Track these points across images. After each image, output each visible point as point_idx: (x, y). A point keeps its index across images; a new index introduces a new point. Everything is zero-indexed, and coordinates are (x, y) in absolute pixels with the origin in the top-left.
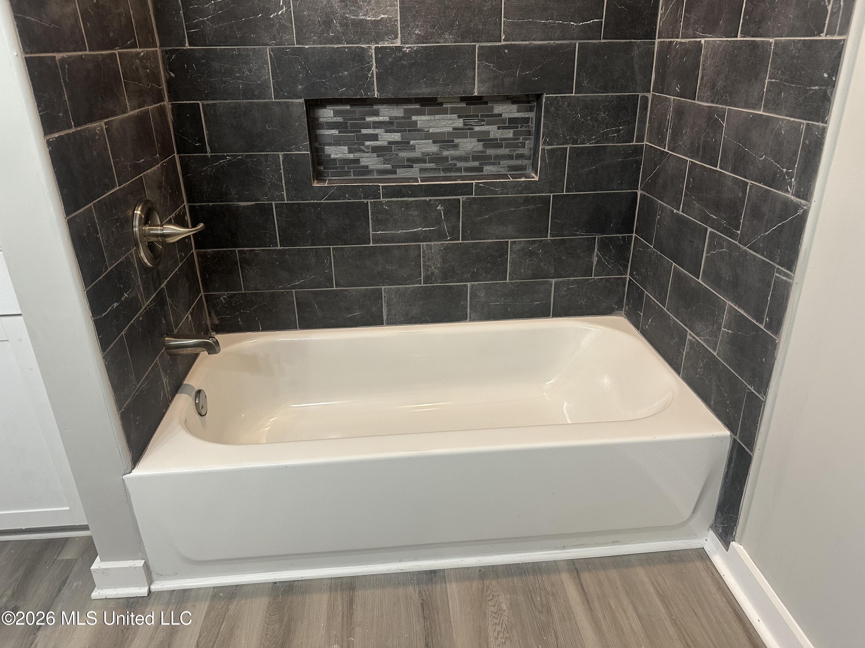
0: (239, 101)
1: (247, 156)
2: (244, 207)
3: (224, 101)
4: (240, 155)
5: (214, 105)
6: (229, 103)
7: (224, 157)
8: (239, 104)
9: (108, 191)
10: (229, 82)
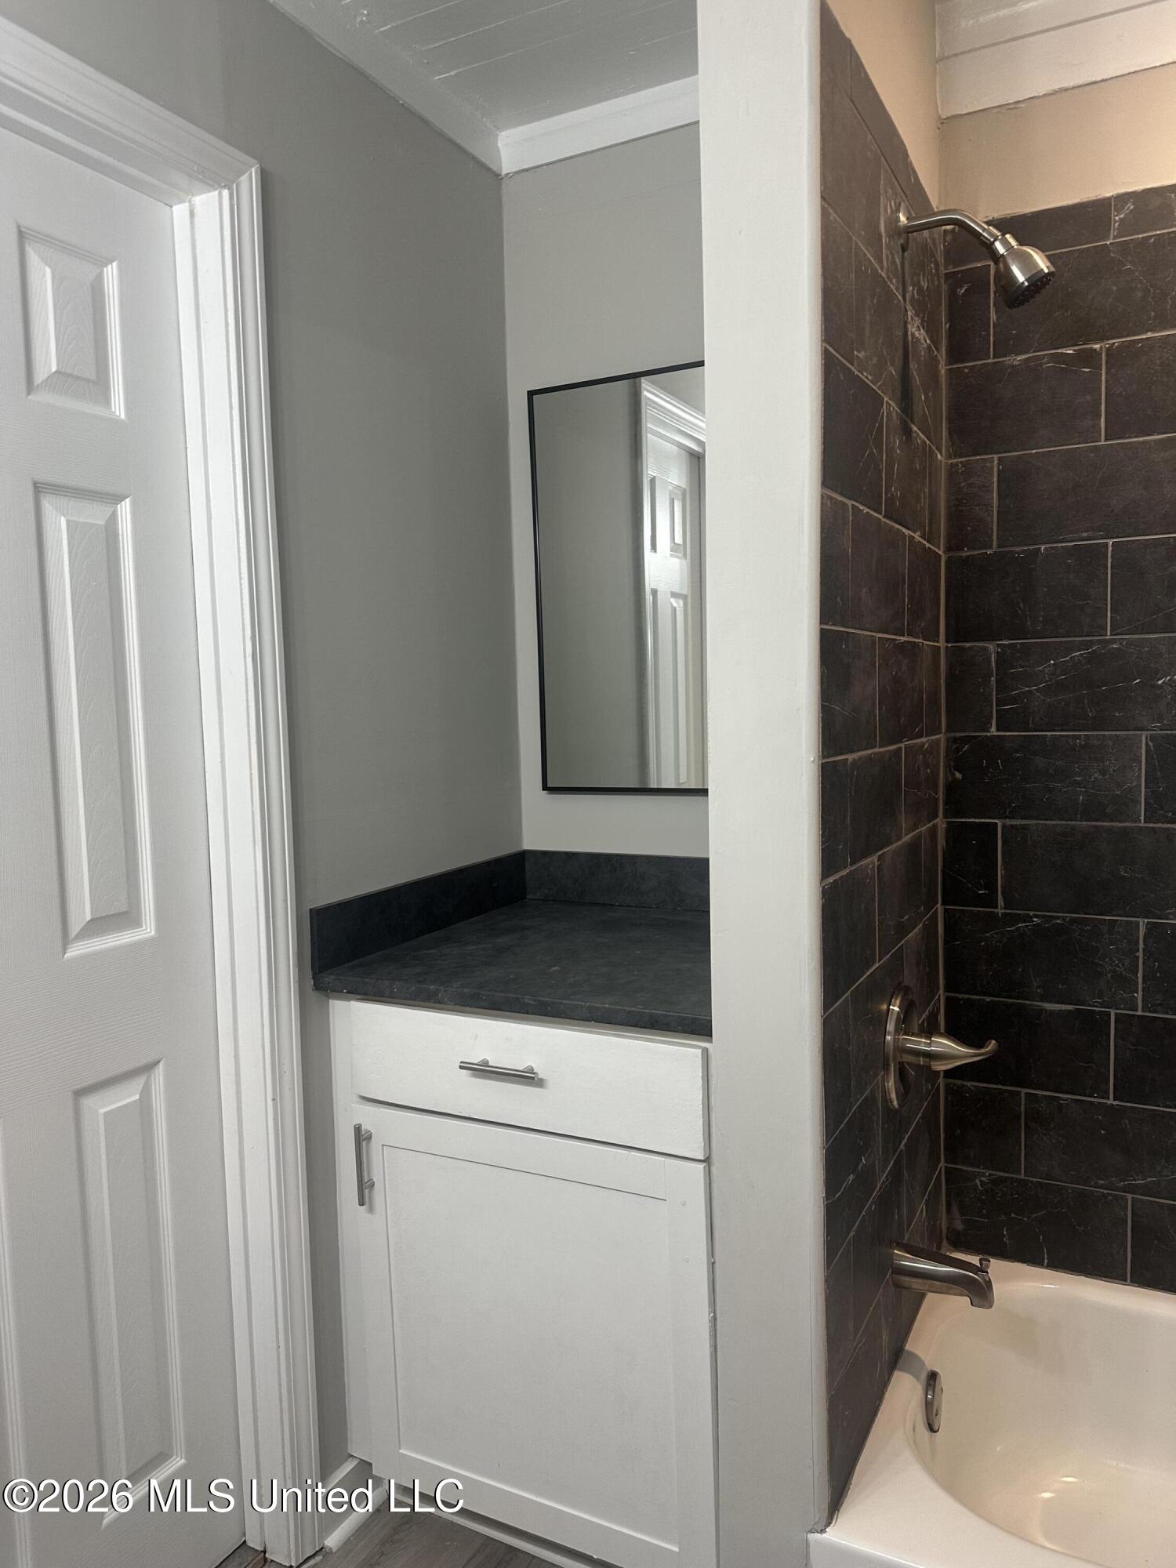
0: (1073, 823)
1: (1073, 921)
2: (1052, 1013)
3: (1045, 822)
4: (1061, 917)
5: (1024, 827)
6: (1055, 826)
7: (1029, 919)
8: (1073, 828)
9: (868, 969)
10: (1060, 791)
